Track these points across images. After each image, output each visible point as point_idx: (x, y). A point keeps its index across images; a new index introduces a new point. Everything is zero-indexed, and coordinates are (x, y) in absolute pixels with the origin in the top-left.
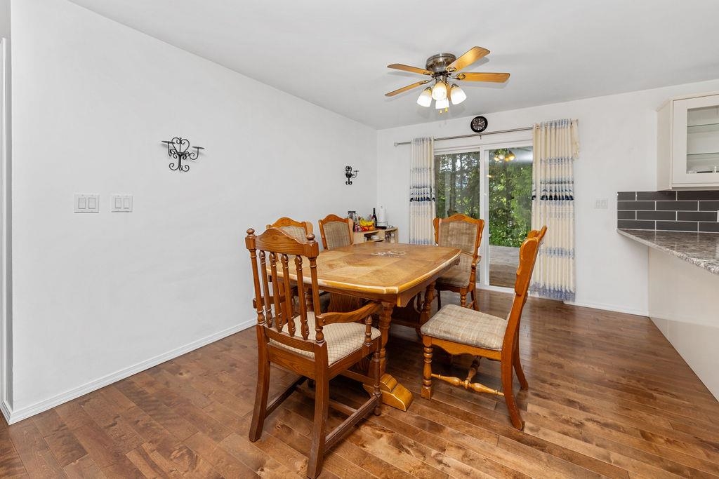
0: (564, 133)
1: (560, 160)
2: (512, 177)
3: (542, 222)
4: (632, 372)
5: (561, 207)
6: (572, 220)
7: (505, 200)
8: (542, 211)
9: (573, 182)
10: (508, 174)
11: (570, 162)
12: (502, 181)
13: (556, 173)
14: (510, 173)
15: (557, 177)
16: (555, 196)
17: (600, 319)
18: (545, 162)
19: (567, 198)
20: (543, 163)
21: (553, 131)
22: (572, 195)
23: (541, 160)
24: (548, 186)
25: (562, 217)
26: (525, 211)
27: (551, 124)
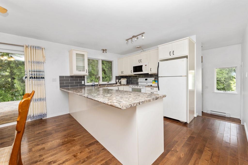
0: (39, 52)
1: (38, 63)
2: (14, 69)
3: (31, 88)
4: (68, 135)
5: (39, 81)
6: (44, 86)
7: (10, 79)
8: (31, 84)
9: (44, 72)
10: (11, 68)
11: (42, 64)
12: (8, 70)
13: (36, 67)
14: (13, 67)
15: (37, 69)
16: (37, 77)
17: (56, 120)
18: (31, 62)
19: (42, 78)
20: (30, 63)
21: (34, 50)
22: (43, 76)
23: (29, 61)
24: (33, 73)
25: (40, 85)
26: (22, 84)
27: (33, 47)
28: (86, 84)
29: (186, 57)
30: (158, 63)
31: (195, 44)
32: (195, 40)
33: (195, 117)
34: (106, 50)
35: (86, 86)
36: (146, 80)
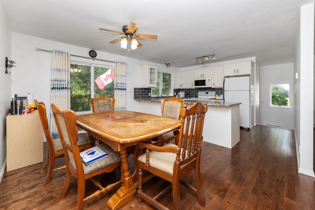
9: (126, 84)
20: (118, 76)
27: (119, 62)
28: (152, 96)
29: (249, 75)
30: (224, 79)
31: (255, 64)
32: (255, 61)
33: (254, 126)
34: (169, 64)
35: (152, 97)
36: (207, 93)
